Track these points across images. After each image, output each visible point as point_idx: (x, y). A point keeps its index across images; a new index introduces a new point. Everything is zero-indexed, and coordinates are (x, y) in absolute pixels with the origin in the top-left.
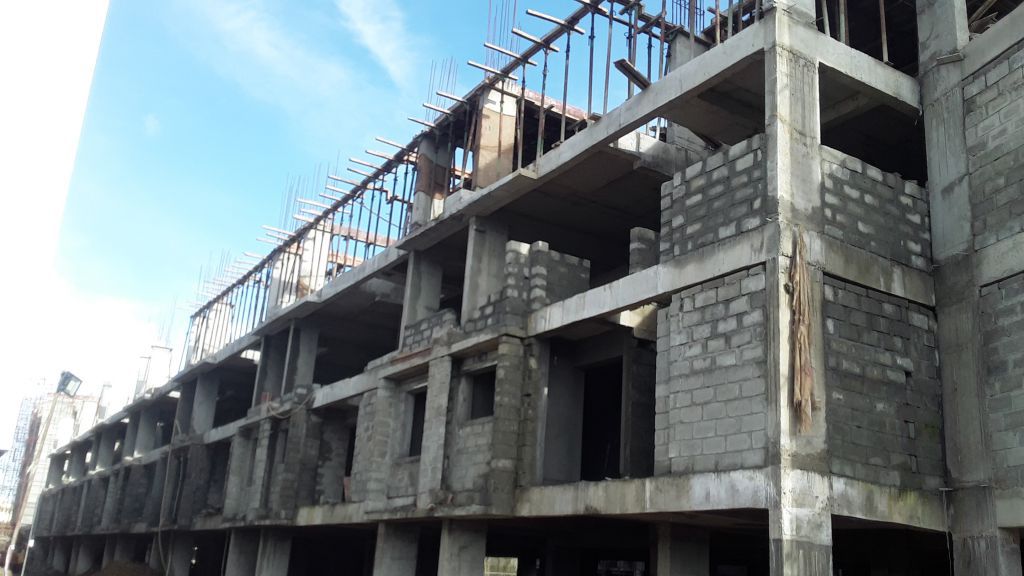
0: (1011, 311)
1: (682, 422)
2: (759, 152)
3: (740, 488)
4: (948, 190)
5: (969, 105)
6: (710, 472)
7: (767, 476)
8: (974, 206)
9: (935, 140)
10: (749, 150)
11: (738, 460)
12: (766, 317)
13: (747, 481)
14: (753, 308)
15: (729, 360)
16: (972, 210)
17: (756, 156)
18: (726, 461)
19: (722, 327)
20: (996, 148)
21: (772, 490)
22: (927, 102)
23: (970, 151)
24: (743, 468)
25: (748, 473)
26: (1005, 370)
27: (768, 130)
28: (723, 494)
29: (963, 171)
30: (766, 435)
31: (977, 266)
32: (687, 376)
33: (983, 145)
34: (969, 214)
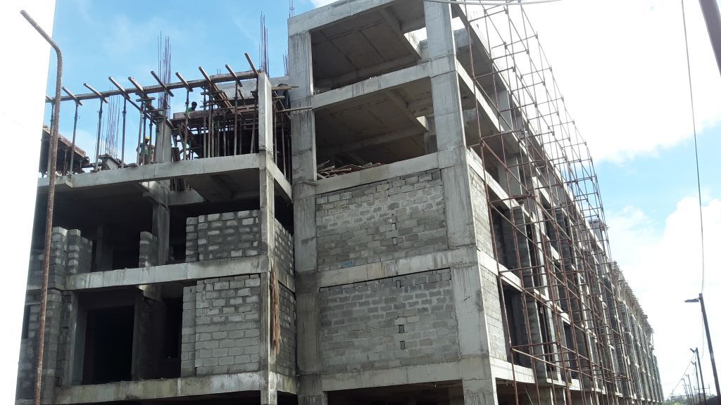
0: (335, 300)
1: (204, 349)
2: (257, 219)
3: (244, 381)
4: (305, 242)
5: (318, 208)
6: (224, 374)
7: (260, 375)
8: (318, 252)
9: (299, 217)
10: (250, 216)
11: (242, 368)
12: (261, 300)
13: (248, 378)
14: (253, 295)
15: (238, 319)
16: (318, 254)
17: (255, 220)
18: (235, 368)
19: (232, 302)
20: (331, 230)
21: (263, 382)
22: (295, 198)
23: (318, 227)
24: (245, 371)
25: (249, 374)
26: (330, 325)
27: (262, 209)
28: (233, 385)
29: (314, 235)
30: (260, 356)
31: (319, 279)
32: (208, 325)
33: (325, 227)
34: (316, 255)
